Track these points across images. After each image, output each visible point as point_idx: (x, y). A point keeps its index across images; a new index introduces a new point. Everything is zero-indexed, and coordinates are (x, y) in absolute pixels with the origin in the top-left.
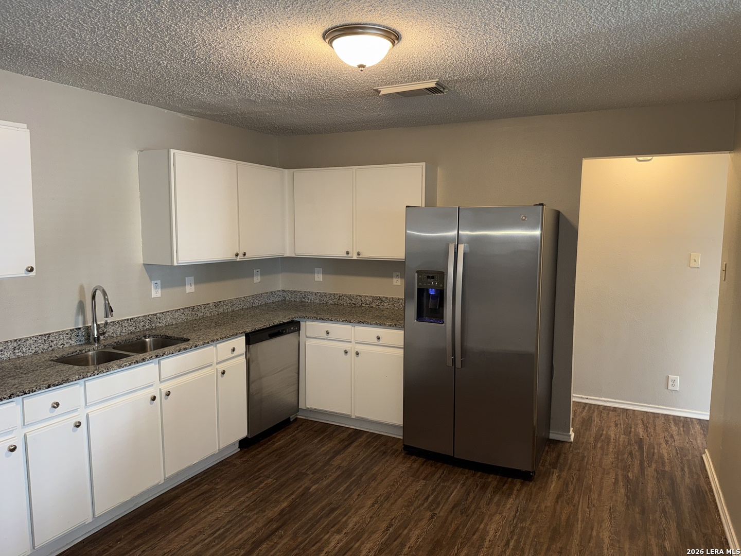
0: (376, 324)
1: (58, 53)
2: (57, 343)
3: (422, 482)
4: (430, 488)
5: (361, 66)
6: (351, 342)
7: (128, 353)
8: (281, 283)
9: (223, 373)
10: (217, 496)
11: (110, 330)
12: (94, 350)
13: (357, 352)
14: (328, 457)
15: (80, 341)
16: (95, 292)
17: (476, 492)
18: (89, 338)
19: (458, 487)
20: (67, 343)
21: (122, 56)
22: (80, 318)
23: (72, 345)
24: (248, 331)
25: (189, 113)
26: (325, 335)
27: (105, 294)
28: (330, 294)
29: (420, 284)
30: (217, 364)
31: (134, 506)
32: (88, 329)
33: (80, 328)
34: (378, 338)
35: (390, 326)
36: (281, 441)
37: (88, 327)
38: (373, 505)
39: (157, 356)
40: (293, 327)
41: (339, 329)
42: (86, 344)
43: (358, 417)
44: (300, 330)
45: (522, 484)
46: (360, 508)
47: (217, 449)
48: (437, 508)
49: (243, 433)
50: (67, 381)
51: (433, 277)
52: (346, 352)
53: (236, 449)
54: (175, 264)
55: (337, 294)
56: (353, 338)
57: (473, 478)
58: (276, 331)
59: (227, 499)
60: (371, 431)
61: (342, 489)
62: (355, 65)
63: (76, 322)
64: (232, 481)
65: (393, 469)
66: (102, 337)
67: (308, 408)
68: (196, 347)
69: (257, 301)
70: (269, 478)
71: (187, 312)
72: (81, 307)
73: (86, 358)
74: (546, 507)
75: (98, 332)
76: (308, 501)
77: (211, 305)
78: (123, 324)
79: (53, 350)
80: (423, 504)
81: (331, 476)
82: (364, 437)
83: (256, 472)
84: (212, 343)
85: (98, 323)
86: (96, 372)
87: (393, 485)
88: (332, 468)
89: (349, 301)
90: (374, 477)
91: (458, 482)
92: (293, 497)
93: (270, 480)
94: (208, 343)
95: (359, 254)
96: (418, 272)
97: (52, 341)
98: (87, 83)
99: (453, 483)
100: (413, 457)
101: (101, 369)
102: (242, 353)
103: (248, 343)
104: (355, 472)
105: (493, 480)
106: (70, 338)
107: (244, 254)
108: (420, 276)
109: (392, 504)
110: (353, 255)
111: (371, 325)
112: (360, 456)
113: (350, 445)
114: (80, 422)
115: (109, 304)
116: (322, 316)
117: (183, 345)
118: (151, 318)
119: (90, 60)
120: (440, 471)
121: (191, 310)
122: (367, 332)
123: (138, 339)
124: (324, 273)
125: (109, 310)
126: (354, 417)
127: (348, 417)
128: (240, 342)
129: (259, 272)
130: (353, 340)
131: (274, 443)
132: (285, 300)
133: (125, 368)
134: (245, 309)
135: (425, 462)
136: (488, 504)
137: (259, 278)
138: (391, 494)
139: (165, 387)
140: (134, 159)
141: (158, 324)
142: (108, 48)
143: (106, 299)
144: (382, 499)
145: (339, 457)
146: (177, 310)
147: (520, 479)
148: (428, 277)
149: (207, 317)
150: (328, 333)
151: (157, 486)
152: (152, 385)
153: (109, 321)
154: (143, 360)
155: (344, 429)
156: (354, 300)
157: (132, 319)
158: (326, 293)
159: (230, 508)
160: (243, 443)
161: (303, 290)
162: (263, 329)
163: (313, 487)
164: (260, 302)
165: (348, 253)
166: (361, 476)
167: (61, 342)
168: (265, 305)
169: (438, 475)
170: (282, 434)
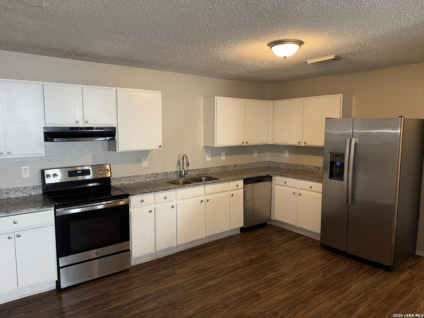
0: (310, 180)
1: (171, 63)
2: (169, 176)
3: (326, 261)
4: (328, 264)
5: (284, 57)
6: (297, 188)
7: (192, 182)
8: (268, 157)
9: (232, 195)
10: (226, 248)
11: (189, 173)
12: (182, 180)
13: (300, 193)
14: (280, 243)
15: (178, 176)
16: (184, 157)
17: (353, 271)
18: (181, 176)
19: (344, 267)
20: (173, 177)
21: (193, 61)
22: (178, 167)
23: (175, 177)
24: (245, 177)
25: (226, 79)
26: (284, 183)
27: (187, 158)
28: (292, 164)
29: (331, 159)
30: (230, 191)
31: (193, 245)
32: (181, 172)
33: (178, 171)
34: (311, 187)
35: (317, 181)
36: (260, 232)
37: (181, 171)
38: (295, 265)
39: (204, 184)
40: (269, 178)
41: (291, 181)
42: (180, 177)
43: (300, 227)
44: (272, 180)
45: (384, 272)
46: (288, 265)
47: (229, 229)
48: (328, 273)
49: (242, 225)
50: (170, 189)
51: (338, 156)
52: (294, 193)
53: (238, 232)
54: (215, 146)
55: (296, 164)
56: (298, 186)
57: (355, 264)
58: (259, 179)
59: (230, 250)
60: (307, 236)
61: (282, 256)
62: (282, 56)
63: (177, 168)
64: (234, 244)
65: (312, 253)
66: (186, 176)
67: (275, 220)
68: (220, 182)
69: (255, 166)
70: (250, 245)
71: (221, 168)
72: (179, 162)
73: (179, 183)
74: (392, 285)
75: (184, 173)
76: (265, 258)
77: (232, 166)
78: (195, 171)
79: (168, 179)
80: (321, 270)
81: (279, 250)
82: (302, 238)
83: (245, 243)
84: (228, 181)
85: (185, 170)
86: (180, 187)
87: (309, 260)
88: (281, 247)
89: (301, 168)
90: (300, 255)
91: (345, 264)
92: (258, 255)
93: (250, 247)
94: (226, 181)
95: (305, 143)
96: (330, 153)
97: (168, 175)
98: (183, 71)
99: (342, 264)
100: (325, 250)
101: (182, 186)
102: (241, 188)
103: (245, 183)
104: (292, 251)
105: (366, 267)
106: (174, 175)
107: (247, 143)
108: (332, 155)
109: (305, 267)
110: (302, 144)
111: (307, 180)
112: (296, 245)
113: (293, 239)
114: (173, 206)
115: (188, 162)
116: (283, 174)
117: (215, 181)
118: (206, 170)
119: (182, 64)
120: (338, 258)
121: (223, 167)
122: (305, 184)
123: (199, 177)
124: (289, 153)
125: (188, 164)
126: (298, 227)
127: (295, 227)
128: (241, 183)
129: (257, 151)
130: (298, 187)
131: (256, 233)
132: (269, 166)
133: (191, 187)
134: (249, 169)
135: (330, 253)
136: (358, 277)
137: (257, 154)
138: (306, 263)
139: (207, 197)
140: (201, 101)
141: (209, 172)
142: (187, 60)
143: (187, 160)
144: (301, 264)
145: (286, 244)
146: (217, 167)
147: (383, 269)
148: (336, 156)
149: (230, 171)
150: (285, 183)
151: (202, 239)
152: (202, 196)
153: (188, 169)
154: (198, 185)
155: (293, 232)
156: (304, 168)
157: (198, 169)
158: (290, 163)
159: (230, 254)
160: (242, 229)
161: (279, 161)
162: (252, 178)
163: (269, 253)
164: (256, 166)
165: (299, 143)
166: (294, 253)
167: (171, 176)
168: (259, 168)
169: (336, 260)
170: (261, 230)
